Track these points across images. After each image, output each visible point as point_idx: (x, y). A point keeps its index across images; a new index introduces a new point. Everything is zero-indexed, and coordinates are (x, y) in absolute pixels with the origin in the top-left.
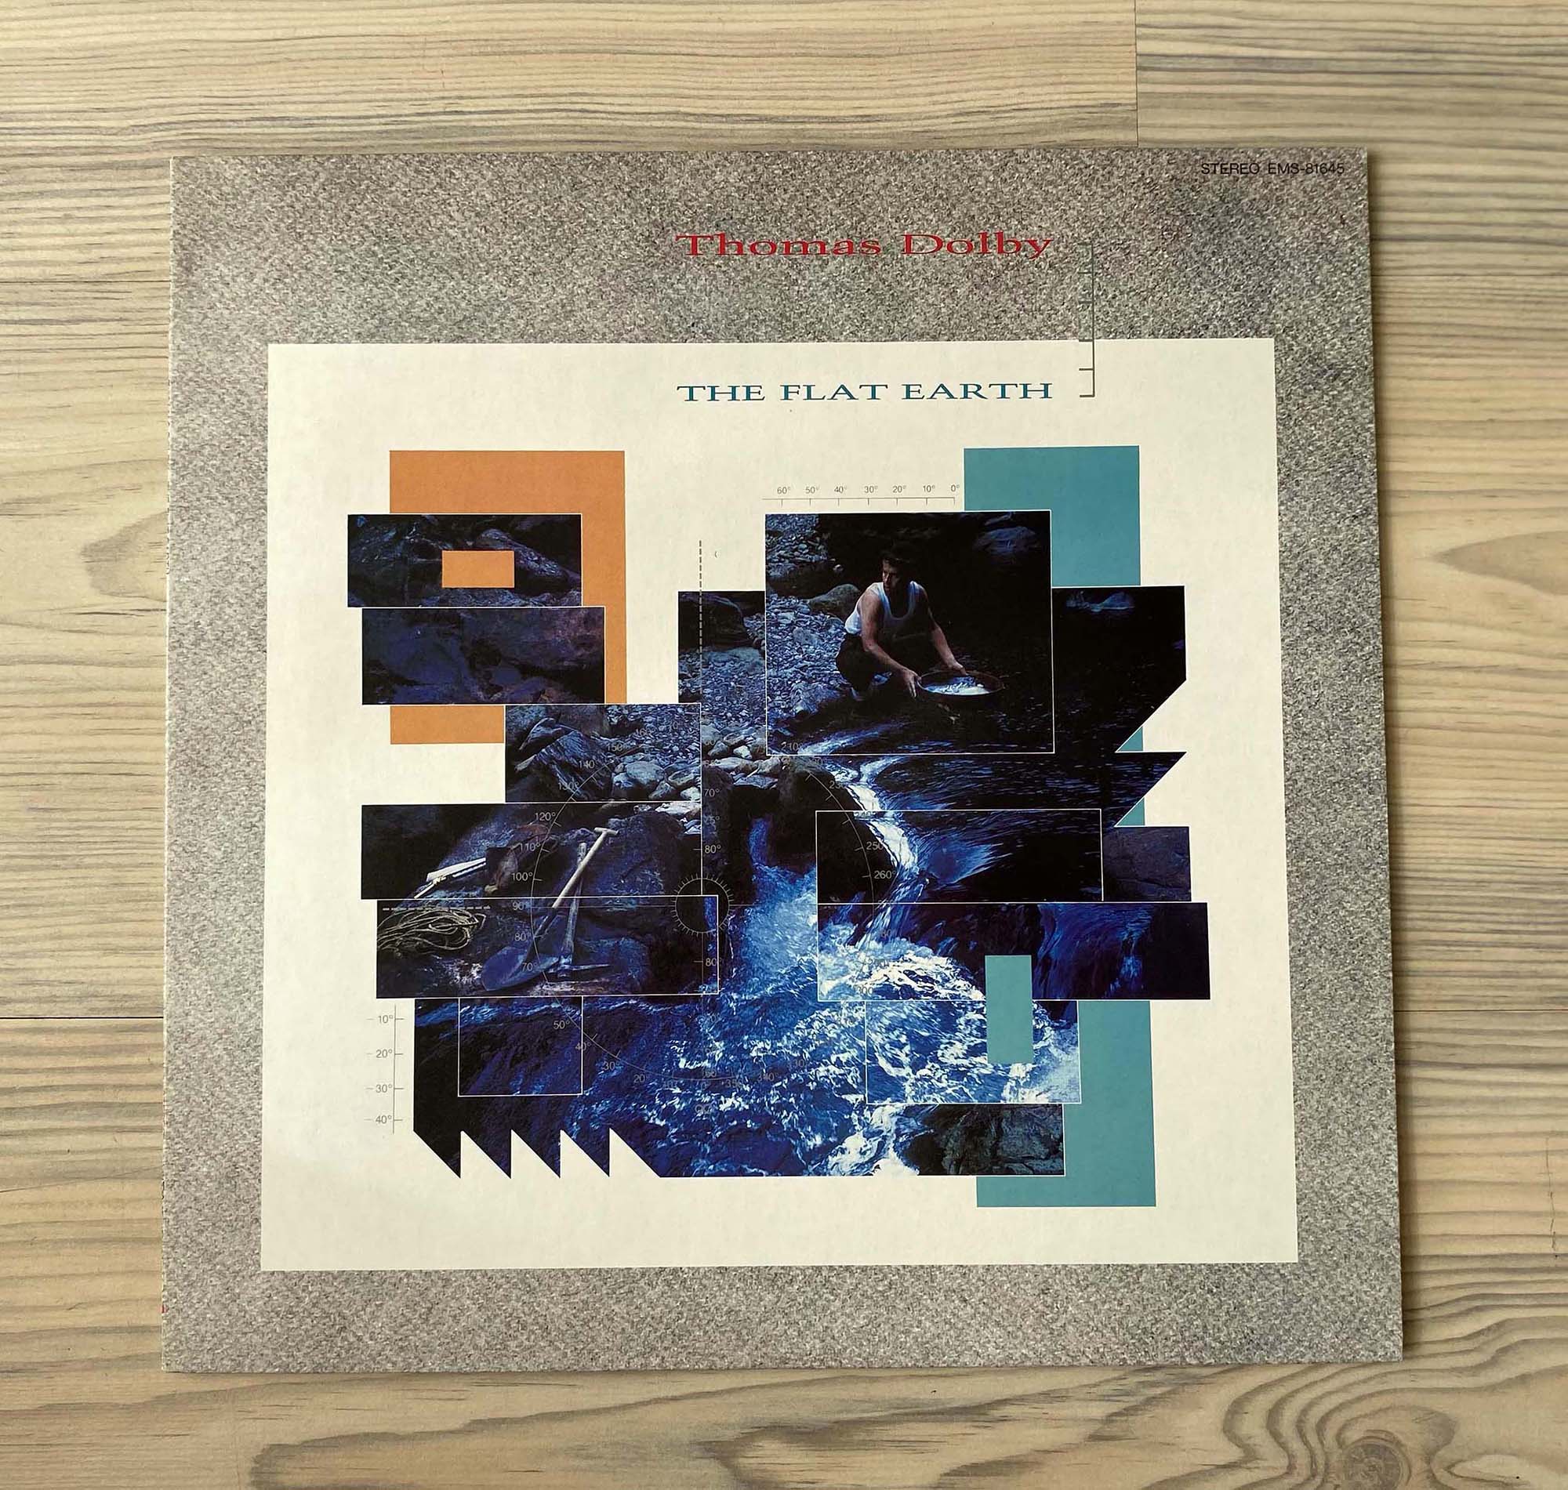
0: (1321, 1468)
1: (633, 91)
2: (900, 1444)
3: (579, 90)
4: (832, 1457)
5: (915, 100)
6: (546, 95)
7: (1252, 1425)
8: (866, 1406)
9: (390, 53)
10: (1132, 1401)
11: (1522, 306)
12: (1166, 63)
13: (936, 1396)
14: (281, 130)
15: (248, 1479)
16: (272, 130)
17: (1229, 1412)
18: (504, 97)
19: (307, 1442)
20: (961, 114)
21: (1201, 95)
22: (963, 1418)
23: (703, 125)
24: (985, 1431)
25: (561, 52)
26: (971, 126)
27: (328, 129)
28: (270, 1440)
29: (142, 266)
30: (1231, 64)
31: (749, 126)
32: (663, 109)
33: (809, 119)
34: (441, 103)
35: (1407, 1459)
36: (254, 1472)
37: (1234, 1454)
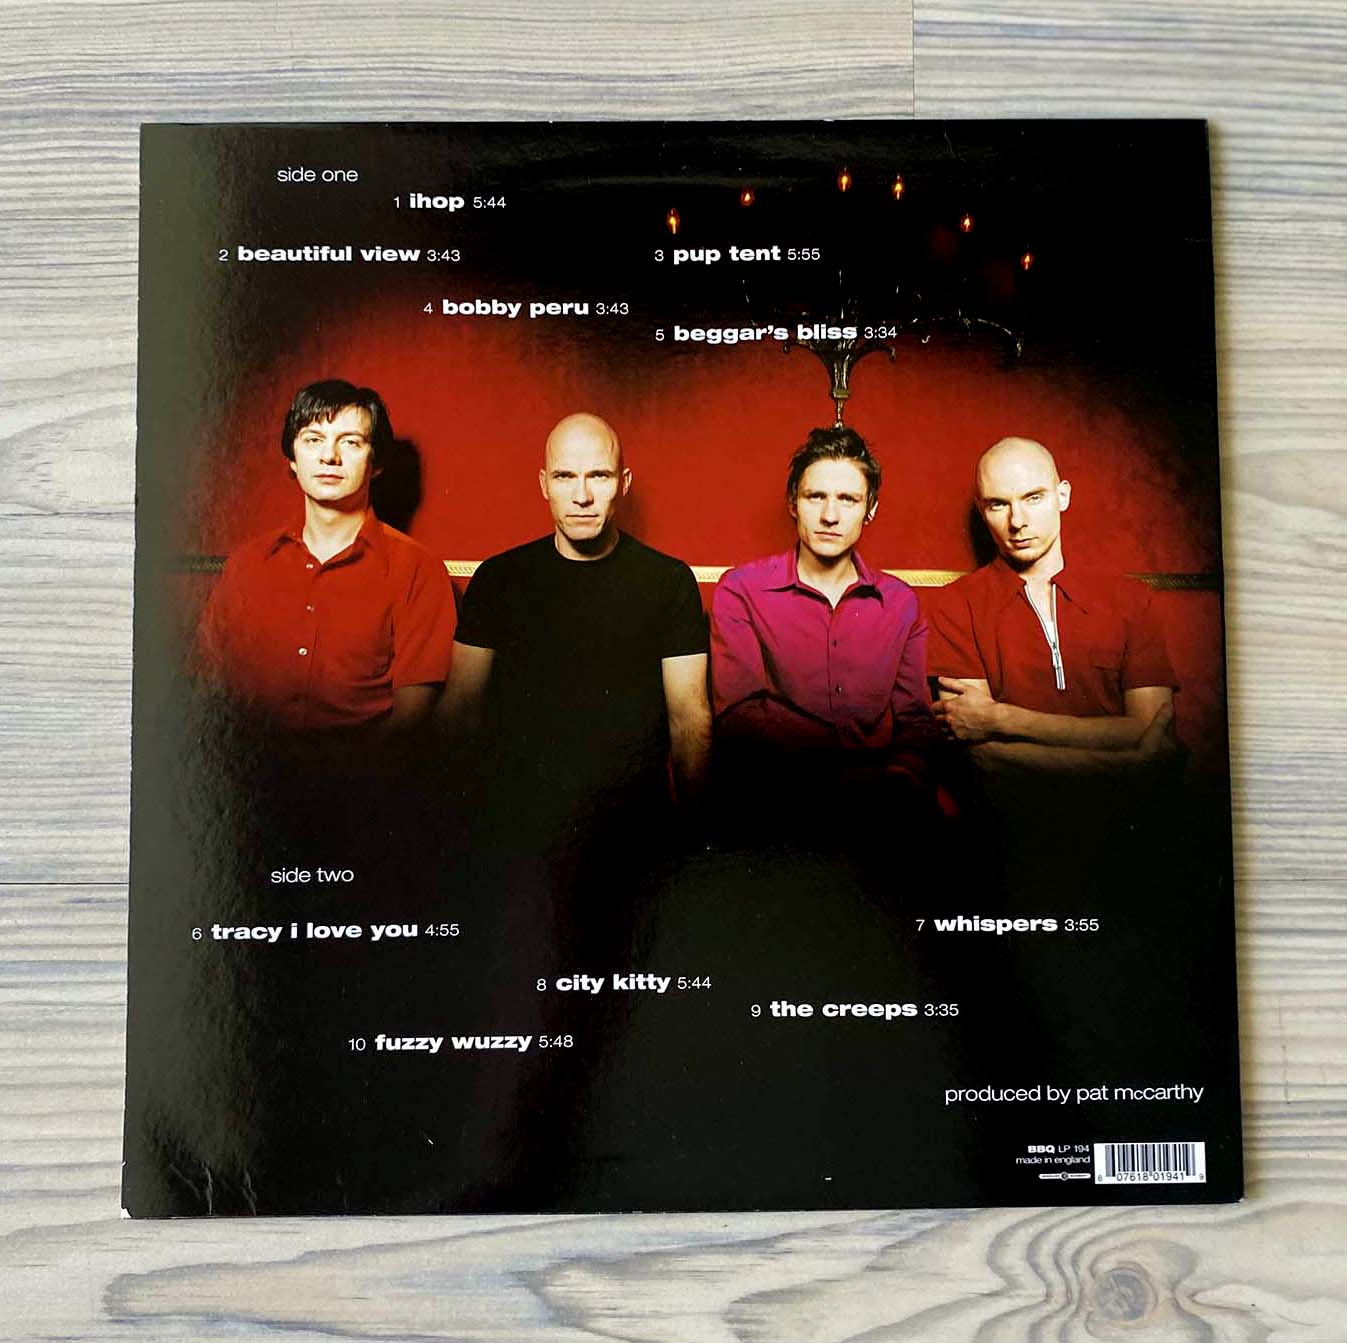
0: (1076, 1295)
1: (462, 52)
2: (695, 1274)
3: (414, 50)
4: (634, 1286)
5: (714, 62)
6: (386, 55)
7: (1013, 1257)
8: (661, 1240)
9: (244, 17)
10: (903, 1235)
11: (1257, 248)
12: (938, 30)
13: (727, 1229)
14: (145, 85)
15: (100, 1305)
16: (139, 85)
17: (992, 1245)
18: (345, 56)
19: (154, 1271)
20: (756, 74)
21: (972, 58)
22: (750, 1250)
23: (526, 83)
24: (772, 1262)
25: (398, 17)
26: (766, 85)
27: (189, 84)
28: (120, 1270)
29: (20, 206)
30: (997, 31)
31: (567, 84)
32: (489, 68)
33: (620, 78)
34: (290, 61)
35: (1153, 1289)
36: (106, 1299)
37: (995, 1283)
